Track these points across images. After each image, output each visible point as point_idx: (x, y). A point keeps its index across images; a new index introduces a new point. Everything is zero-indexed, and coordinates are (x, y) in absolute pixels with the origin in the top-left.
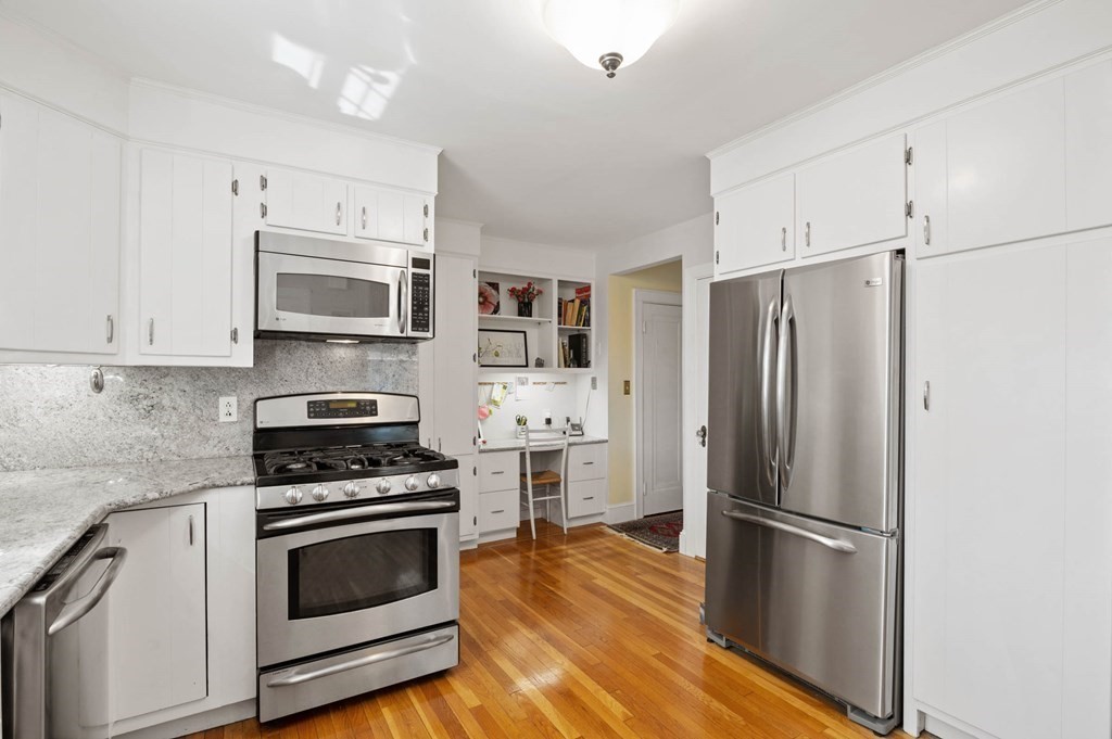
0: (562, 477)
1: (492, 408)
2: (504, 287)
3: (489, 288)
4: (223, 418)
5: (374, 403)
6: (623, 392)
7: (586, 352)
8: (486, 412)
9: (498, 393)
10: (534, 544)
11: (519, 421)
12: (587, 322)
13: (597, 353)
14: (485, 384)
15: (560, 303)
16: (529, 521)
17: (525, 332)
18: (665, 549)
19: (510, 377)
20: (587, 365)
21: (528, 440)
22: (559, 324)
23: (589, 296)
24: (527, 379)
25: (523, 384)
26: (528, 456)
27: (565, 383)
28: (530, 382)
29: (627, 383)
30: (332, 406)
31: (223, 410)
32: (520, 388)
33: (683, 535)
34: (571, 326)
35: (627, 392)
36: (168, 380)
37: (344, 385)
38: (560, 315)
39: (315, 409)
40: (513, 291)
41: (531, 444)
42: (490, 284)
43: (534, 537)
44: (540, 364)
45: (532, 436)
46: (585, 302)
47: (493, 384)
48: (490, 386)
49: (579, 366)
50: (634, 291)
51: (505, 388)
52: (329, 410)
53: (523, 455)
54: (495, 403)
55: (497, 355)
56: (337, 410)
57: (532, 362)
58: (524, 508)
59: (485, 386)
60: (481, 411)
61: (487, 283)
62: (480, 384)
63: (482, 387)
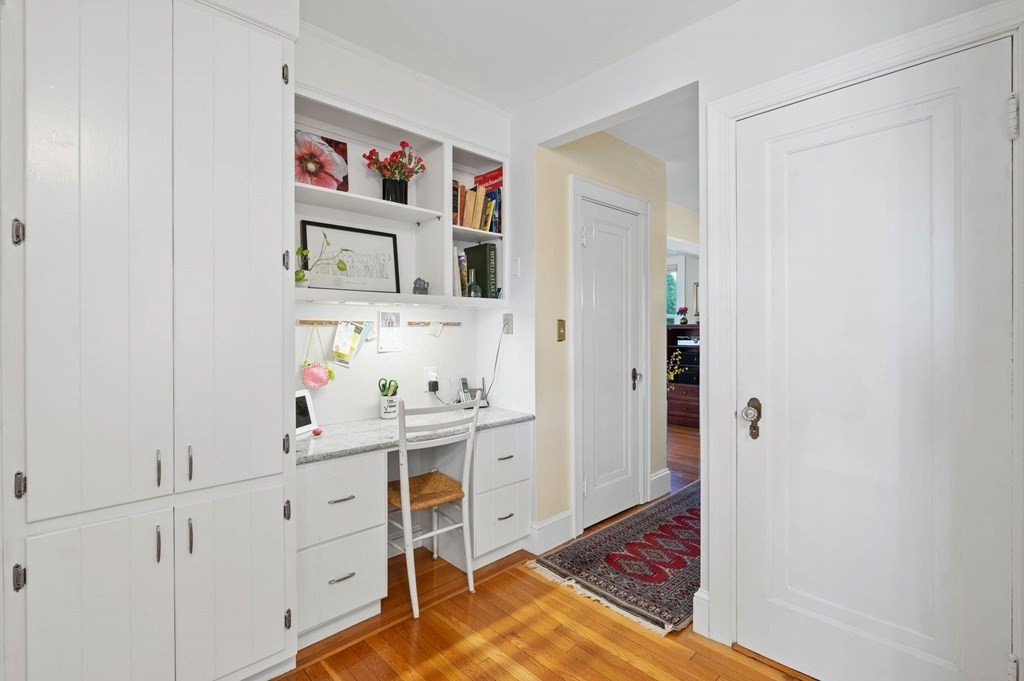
0: (465, 489)
1: (333, 366)
2: (357, 151)
3: (328, 150)
6: (556, 337)
7: (495, 274)
8: (322, 374)
9: (345, 340)
10: (415, 629)
11: (384, 388)
12: (497, 226)
13: (514, 275)
14: (321, 323)
15: (455, 189)
16: (403, 556)
17: (394, 237)
18: (669, 627)
19: (367, 312)
20: (497, 294)
21: (404, 429)
22: (455, 223)
23: (500, 184)
24: (398, 316)
25: (391, 324)
26: (403, 460)
27: (459, 324)
28: (403, 321)
29: (561, 324)
32: (385, 330)
33: (699, 596)
34: (473, 228)
35: (561, 338)
38: (455, 209)
40: (372, 158)
41: (409, 435)
42: (329, 142)
43: (416, 613)
44: (421, 288)
45: (411, 421)
46: (494, 194)
47: (336, 323)
48: (329, 329)
49: (484, 295)
50: (571, 177)
51: (358, 330)
53: (393, 457)
54: (341, 359)
55: (342, 267)
57: (407, 284)
58: (395, 534)
59: (320, 328)
60: (313, 374)
61: (323, 138)
62: (311, 323)
63: (315, 328)
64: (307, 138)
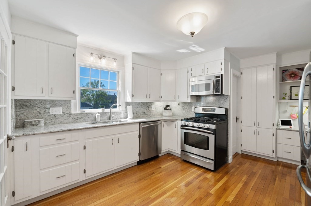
4: (192, 111)
5: (215, 109)
8: (295, 116)
30: (207, 109)
31: (192, 109)
36: (186, 104)
37: (212, 105)
39: (203, 109)
42: (298, 69)
48: (297, 107)
51: (307, 108)
52: (206, 110)
55: (296, 95)
56: (207, 110)
59: (295, 107)
60: (292, 116)
61: (296, 69)
62: (293, 106)
63: (294, 107)
64: (292, 70)
